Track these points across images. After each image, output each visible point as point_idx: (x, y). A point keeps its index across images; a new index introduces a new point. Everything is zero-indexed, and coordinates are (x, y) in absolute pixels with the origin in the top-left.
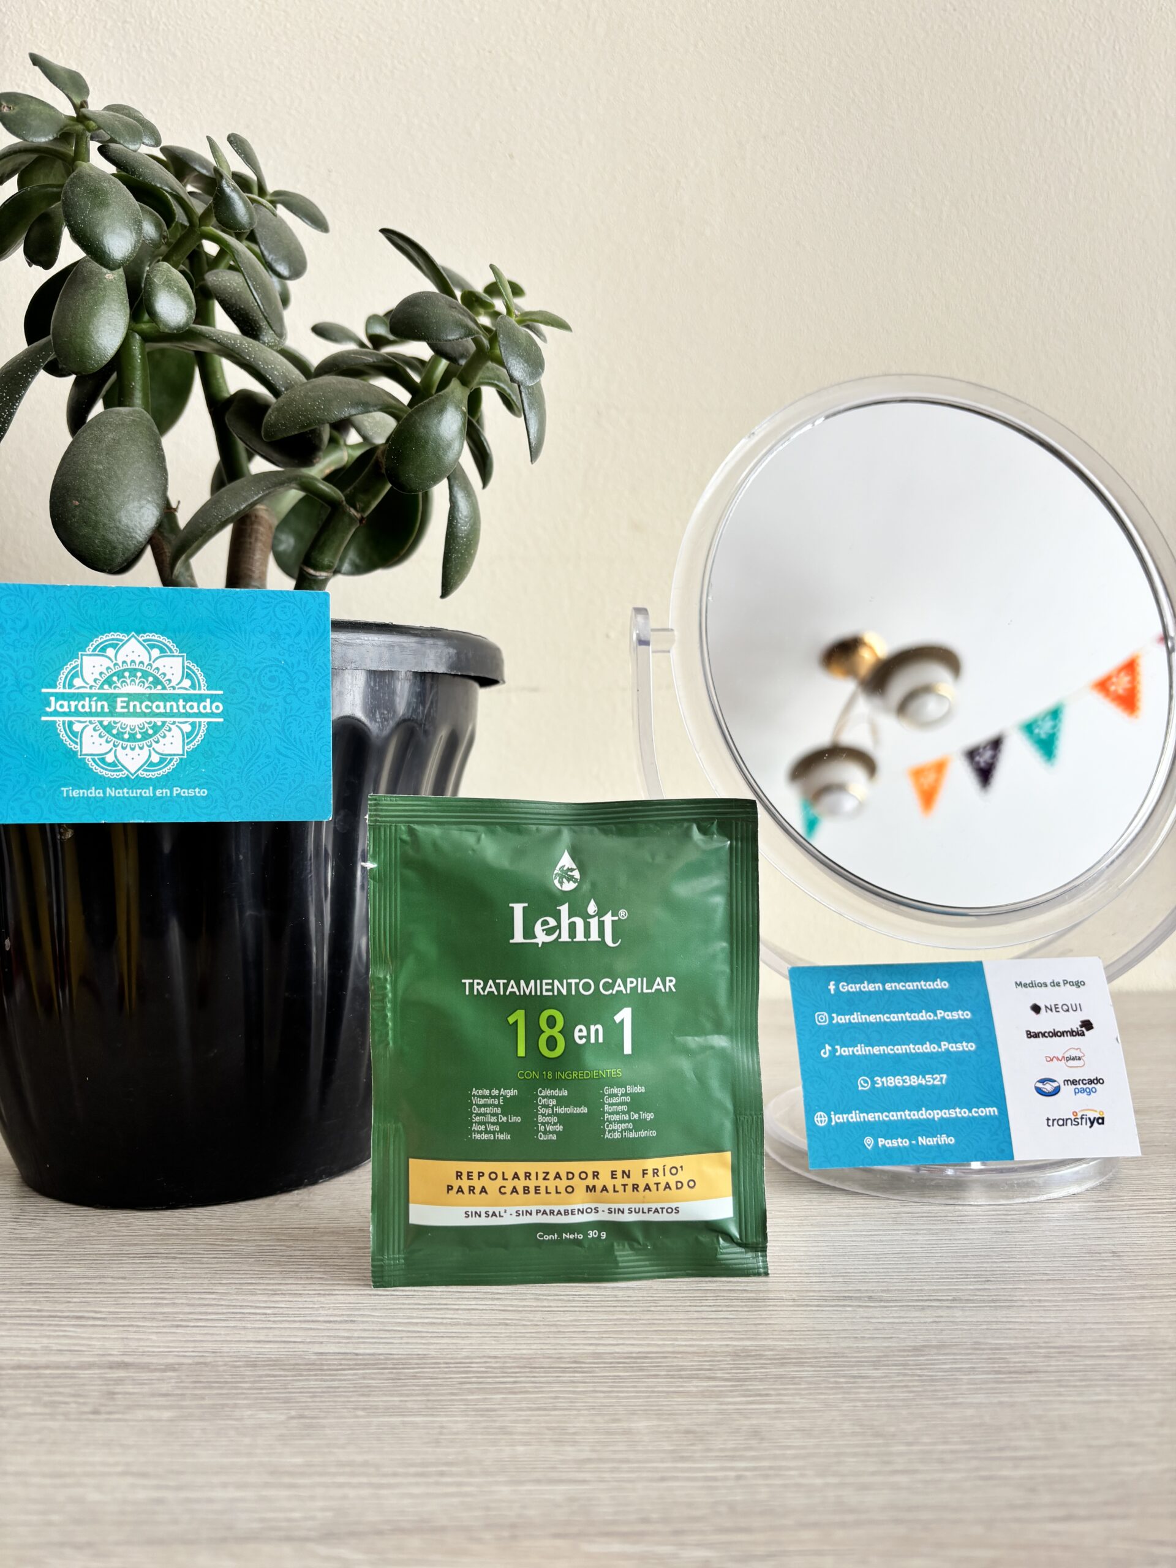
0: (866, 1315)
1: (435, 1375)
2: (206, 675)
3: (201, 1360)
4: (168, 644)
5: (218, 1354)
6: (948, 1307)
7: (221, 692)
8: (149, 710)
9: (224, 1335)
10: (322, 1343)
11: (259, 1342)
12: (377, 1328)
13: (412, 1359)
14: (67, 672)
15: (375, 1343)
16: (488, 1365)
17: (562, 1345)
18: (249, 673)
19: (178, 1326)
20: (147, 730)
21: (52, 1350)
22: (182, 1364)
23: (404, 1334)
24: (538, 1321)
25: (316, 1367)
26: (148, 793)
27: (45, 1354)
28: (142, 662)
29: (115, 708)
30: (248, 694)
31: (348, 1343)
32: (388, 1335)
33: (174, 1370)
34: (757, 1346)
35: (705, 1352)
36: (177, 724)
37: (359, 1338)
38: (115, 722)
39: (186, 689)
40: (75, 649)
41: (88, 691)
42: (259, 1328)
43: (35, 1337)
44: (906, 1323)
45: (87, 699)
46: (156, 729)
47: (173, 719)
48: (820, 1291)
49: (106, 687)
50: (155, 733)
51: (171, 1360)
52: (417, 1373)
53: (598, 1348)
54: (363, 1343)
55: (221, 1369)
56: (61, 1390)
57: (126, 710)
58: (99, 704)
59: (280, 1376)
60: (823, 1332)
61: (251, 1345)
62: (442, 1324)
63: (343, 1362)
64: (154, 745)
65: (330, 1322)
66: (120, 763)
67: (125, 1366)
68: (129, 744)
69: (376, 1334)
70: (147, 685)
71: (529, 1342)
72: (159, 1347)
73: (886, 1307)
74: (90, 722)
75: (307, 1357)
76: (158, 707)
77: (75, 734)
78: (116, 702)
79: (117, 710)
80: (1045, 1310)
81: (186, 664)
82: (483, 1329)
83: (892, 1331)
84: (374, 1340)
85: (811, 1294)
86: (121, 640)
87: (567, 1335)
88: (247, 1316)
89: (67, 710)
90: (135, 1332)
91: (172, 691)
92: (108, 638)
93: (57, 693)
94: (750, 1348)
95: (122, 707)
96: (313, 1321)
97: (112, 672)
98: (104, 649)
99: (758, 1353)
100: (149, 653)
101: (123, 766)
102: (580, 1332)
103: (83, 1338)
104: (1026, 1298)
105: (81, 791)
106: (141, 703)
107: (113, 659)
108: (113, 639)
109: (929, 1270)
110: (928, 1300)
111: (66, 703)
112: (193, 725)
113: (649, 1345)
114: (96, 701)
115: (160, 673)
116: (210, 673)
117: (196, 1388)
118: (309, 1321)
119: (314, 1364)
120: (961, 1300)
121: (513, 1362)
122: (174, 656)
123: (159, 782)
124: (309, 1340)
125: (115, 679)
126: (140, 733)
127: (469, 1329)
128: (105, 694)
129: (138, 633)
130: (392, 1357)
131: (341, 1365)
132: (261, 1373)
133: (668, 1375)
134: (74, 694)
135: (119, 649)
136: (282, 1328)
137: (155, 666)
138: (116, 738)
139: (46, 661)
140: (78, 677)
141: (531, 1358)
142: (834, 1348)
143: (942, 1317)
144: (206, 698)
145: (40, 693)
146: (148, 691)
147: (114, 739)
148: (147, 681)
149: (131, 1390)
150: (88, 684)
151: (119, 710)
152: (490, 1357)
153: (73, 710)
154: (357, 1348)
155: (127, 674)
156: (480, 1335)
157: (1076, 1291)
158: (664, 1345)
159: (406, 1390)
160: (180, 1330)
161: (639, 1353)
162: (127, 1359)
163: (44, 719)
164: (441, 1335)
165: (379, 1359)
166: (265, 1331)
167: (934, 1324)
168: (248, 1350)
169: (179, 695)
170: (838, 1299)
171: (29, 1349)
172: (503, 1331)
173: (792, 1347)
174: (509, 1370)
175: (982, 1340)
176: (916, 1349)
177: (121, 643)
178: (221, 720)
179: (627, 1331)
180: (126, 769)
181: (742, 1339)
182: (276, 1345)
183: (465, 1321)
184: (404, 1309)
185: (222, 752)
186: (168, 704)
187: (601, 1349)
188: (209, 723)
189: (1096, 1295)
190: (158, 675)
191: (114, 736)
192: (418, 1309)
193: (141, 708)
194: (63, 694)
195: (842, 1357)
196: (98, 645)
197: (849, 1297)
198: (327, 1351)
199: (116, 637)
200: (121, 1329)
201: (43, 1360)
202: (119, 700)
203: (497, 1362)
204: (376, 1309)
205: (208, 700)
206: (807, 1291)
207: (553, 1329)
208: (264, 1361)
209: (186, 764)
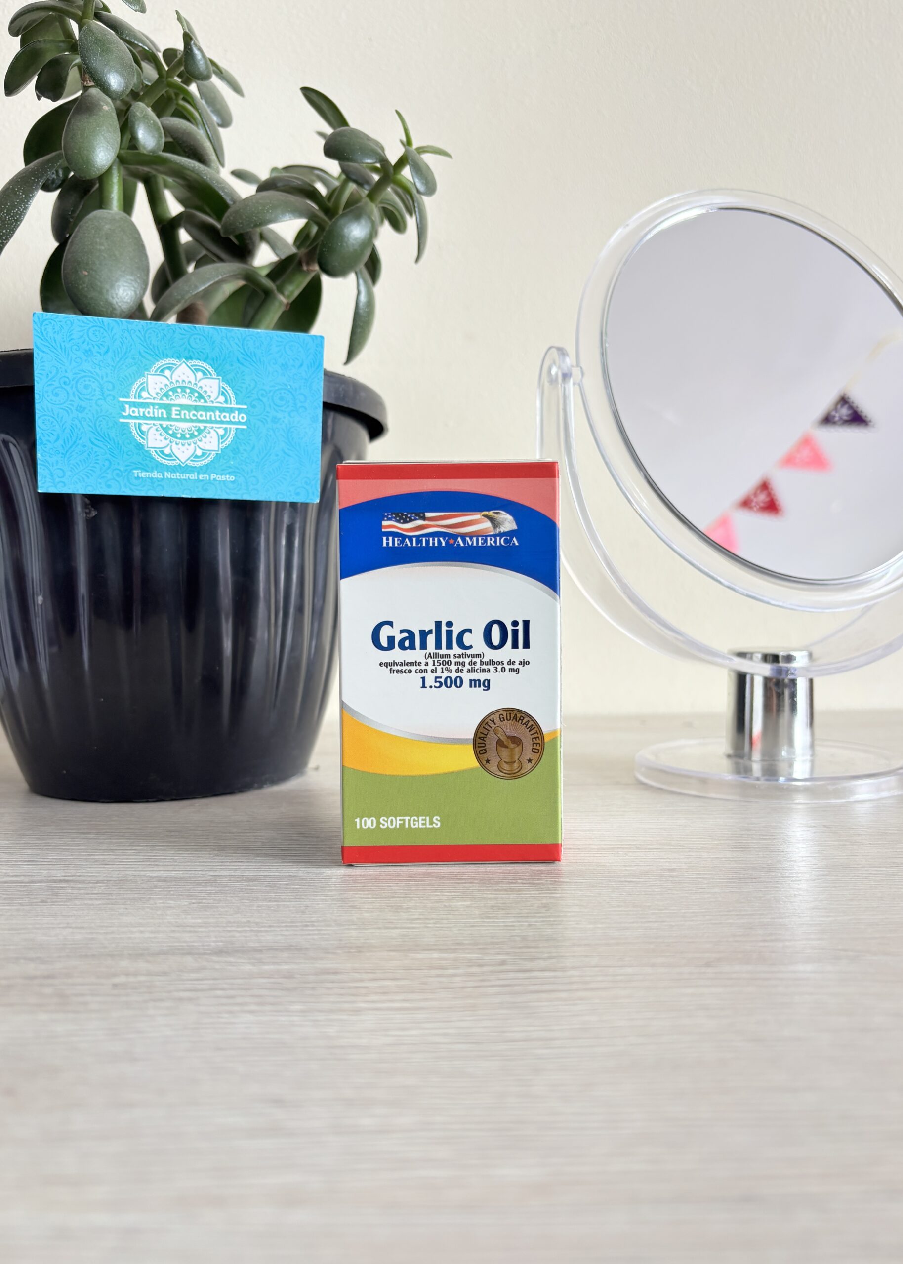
2: (236, 394)
4: (208, 369)
7: (246, 407)
8: (195, 418)
14: (137, 386)
18: (265, 394)
20: (193, 432)
26: (193, 477)
28: (190, 382)
29: (171, 415)
30: (265, 409)
36: (215, 428)
38: (171, 425)
39: (221, 403)
40: (142, 370)
41: (152, 401)
45: (151, 407)
46: (200, 431)
47: (211, 425)
49: (165, 399)
50: (199, 434)
57: (179, 417)
58: (160, 411)
64: (198, 443)
66: (174, 454)
68: (180, 441)
70: (193, 399)
74: (154, 424)
76: (201, 415)
77: (143, 433)
78: (171, 410)
79: (172, 417)
81: (221, 385)
86: (175, 365)
89: (138, 415)
91: (211, 405)
92: (166, 363)
93: (130, 402)
95: (176, 414)
97: (169, 388)
98: (163, 371)
100: (195, 375)
101: (176, 456)
105: (146, 473)
107: (170, 378)
108: (169, 364)
111: (136, 410)
112: (226, 429)
114: (157, 409)
115: (203, 390)
116: (238, 392)
122: (212, 378)
123: (201, 469)
125: (171, 393)
128: (164, 404)
129: (186, 357)
134: (142, 403)
135: (174, 371)
137: (199, 385)
139: (123, 378)
140: (145, 391)
144: (235, 410)
145: (119, 402)
146: (195, 404)
148: (194, 396)
150: (152, 396)
151: (174, 416)
153: (141, 415)
155: (179, 390)
163: (121, 420)
169: (216, 407)
177: (175, 367)
178: (245, 427)
180: (178, 458)
185: (245, 450)
186: (209, 414)
188: (237, 429)
190: (201, 392)
191: (170, 435)
193: (189, 416)
194: (134, 402)
196: (159, 368)
199: (171, 362)
202: (174, 409)
205: (236, 412)
209: (220, 458)
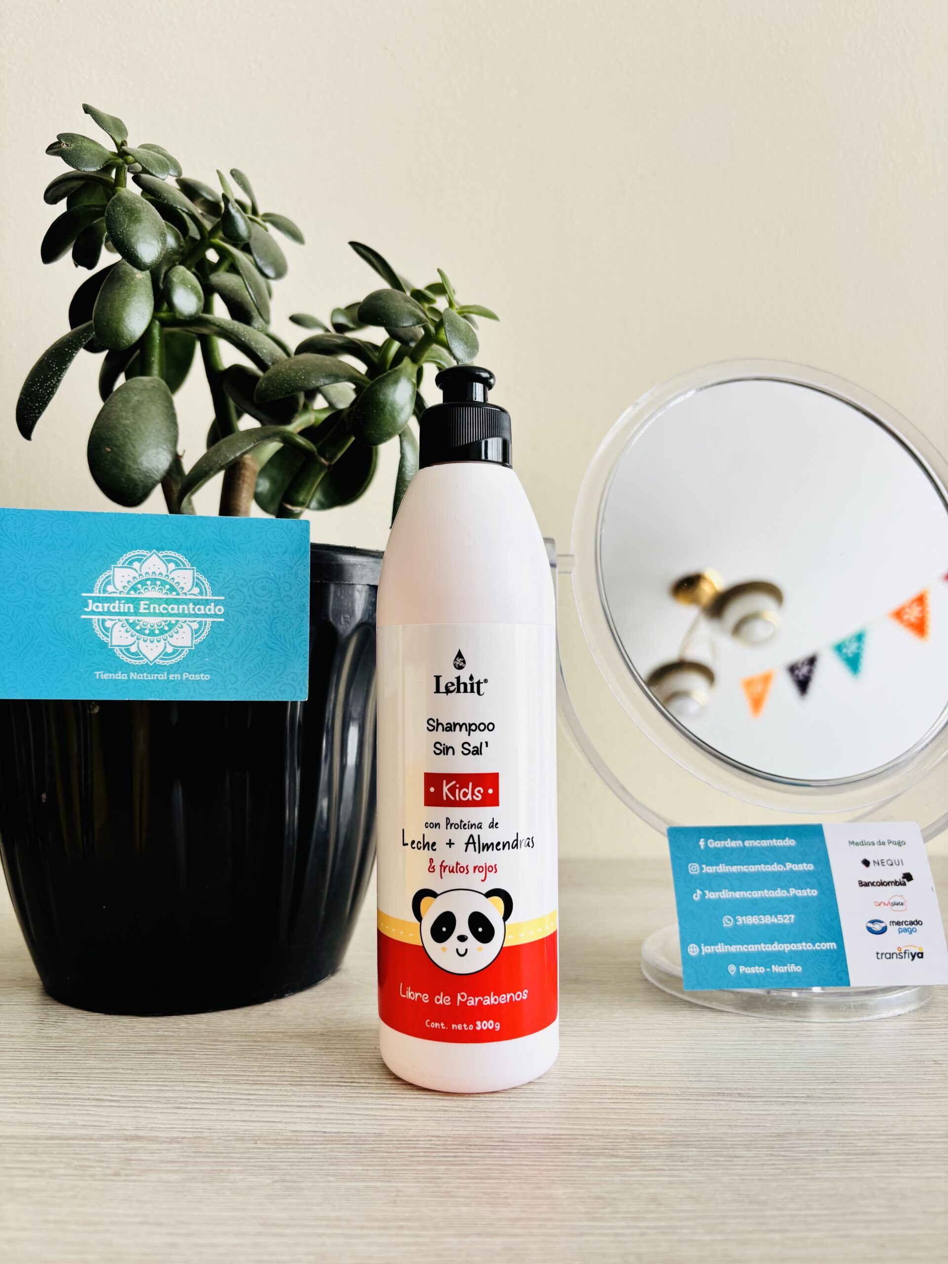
0: (737, 1108)
1: (389, 1150)
2: (212, 584)
3: (199, 1135)
4: (182, 559)
5: (212, 1131)
6: (803, 1102)
7: (223, 598)
8: (166, 611)
9: (217, 1115)
10: (296, 1123)
11: (245, 1121)
12: (341, 1112)
13: (370, 1137)
14: (102, 580)
15: (339, 1123)
16: (432, 1142)
17: (491, 1127)
18: (245, 583)
19: (178, 1108)
20: (164, 627)
21: (77, 1125)
22: (185, 1138)
23: (362, 1117)
24: (470, 1108)
25: (292, 1142)
26: (163, 677)
27: (72, 1128)
28: (160, 574)
29: (139, 609)
30: (244, 600)
31: (317, 1123)
32: (349, 1117)
33: (178, 1143)
34: (649, 1131)
35: (608, 1135)
36: (187, 622)
37: (325, 1119)
38: (139, 621)
39: (195, 595)
40: (108, 561)
41: (118, 595)
42: (244, 1111)
43: (64, 1114)
44: (770, 1114)
45: (117, 602)
46: (171, 626)
47: (184, 619)
48: (698, 1088)
49: (132, 592)
50: (170, 629)
51: (175, 1135)
52: (374, 1148)
53: (521, 1130)
54: (330, 1123)
55: (216, 1142)
56: (86, 1156)
57: (148, 611)
58: (127, 606)
59: (264, 1148)
60: (703, 1121)
61: (239, 1123)
62: (392, 1109)
63: (314, 1138)
64: (169, 639)
65: (301, 1106)
66: (141, 653)
67: (139, 1138)
68: (149, 638)
69: (339, 1117)
70: (164, 591)
71: (464, 1125)
72: (164, 1124)
73: (753, 1102)
74: (119, 620)
75: (284, 1134)
76: (173, 609)
77: (106, 629)
78: (139, 604)
79: (140, 611)
80: (881, 1106)
81: (196, 575)
82: (426, 1114)
83: (759, 1121)
84: (338, 1122)
85: (691, 1090)
86: (145, 556)
87: (495, 1120)
88: (234, 1100)
89: (102, 610)
90: (144, 1112)
91: (184, 597)
92: (134, 554)
93: (94, 597)
94: (644, 1132)
95: (145, 609)
96: (287, 1106)
97: (138, 581)
98: (131, 563)
99: (651, 1136)
100: (167, 566)
101: (144, 655)
102: (504, 1117)
103: (102, 1116)
104: (866, 1096)
105: (111, 675)
106: (159, 605)
107: (139, 571)
108: (138, 555)
109: (786, 1073)
110: (787, 1097)
111: (100, 605)
112: (200, 623)
113: (562, 1129)
114: (124, 603)
115: (175, 582)
116: (214, 582)
117: (196, 1157)
118: (284, 1106)
119: (290, 1140)
120: (814, 1097)
121: (452, 1141)
122: (186, 569)
123: (172, 668)
124: (285, 1120)
125: (139, 586)
126: (158, 629)
127: (413, 1114)
128: (132, 598)
129: (158, 550)
130: (353, 1135)
131: (312, 1140)
132: (248, 1146)
133: (578, 1153)
134: (107, 597)
135: (143, 563)
136: (263, 1111)
137: (171, 576)
138: (139, 633)
139: (87, 572)
140: (111, 584)
141: (466, 1138)
142: (713, 1134)
143: (799, 1110)
144: (211, 602)
145: (81, 597)
146: (166, 596)
147: (137, 634)
148: (165, 588)
149: (145, 1158)
150: (118, 590)
151: (142, 610)
152: (433, 1136)
153: (106, 610)
154: (325, 1128)
155: (149, 583)
156: (423, 1119)
157: (906, 1091)
158: (574, 1129)
159: (367, 1161)
160: (180, 1111)
161: (554, 1135)
162: (139, 1133)
163: (83, 617)
164: (393, 1118)
165: (343, 1137)
166: (249, 1112)
167: (793, 1116)
168: (236, 1127)
169: (190, 599)
170: (713, 1094)
171: (60, 1124)
172: (442, 1116)
173: (679, 1132)
174: (449, 1147)
175: (833, 1129)
176: (779, 1135)
177: (145, 558)
178: (223, 620)
179: (543, 1117)
180: (146, 657)
181: (637, 1125)
182: (260, 1124)
183: (411, 1108)
184: (361, 1097)
185: (222, 645)
186: (181, 607)
187: (522, 1131)
188: (213, 622)
189: (922, 1094)
190: (173, 584)
191: (137, 631)
192: (372, 1097)
193: (159, 610)
194: (98, 597)
195: (720, 1141)
196: (127, 560)
197: (722, 1093)
198: (300, 1130)
199: (141, 553)
200: (133, 1109)
201: (72, 1132)
202: (142, 603)
203: (439, 1140)
204: (338, 1097)
205: (213, 604)
206: (687, 1088)
207: (483, 1115)
208: (250, 1137)
209: (194, 654)
